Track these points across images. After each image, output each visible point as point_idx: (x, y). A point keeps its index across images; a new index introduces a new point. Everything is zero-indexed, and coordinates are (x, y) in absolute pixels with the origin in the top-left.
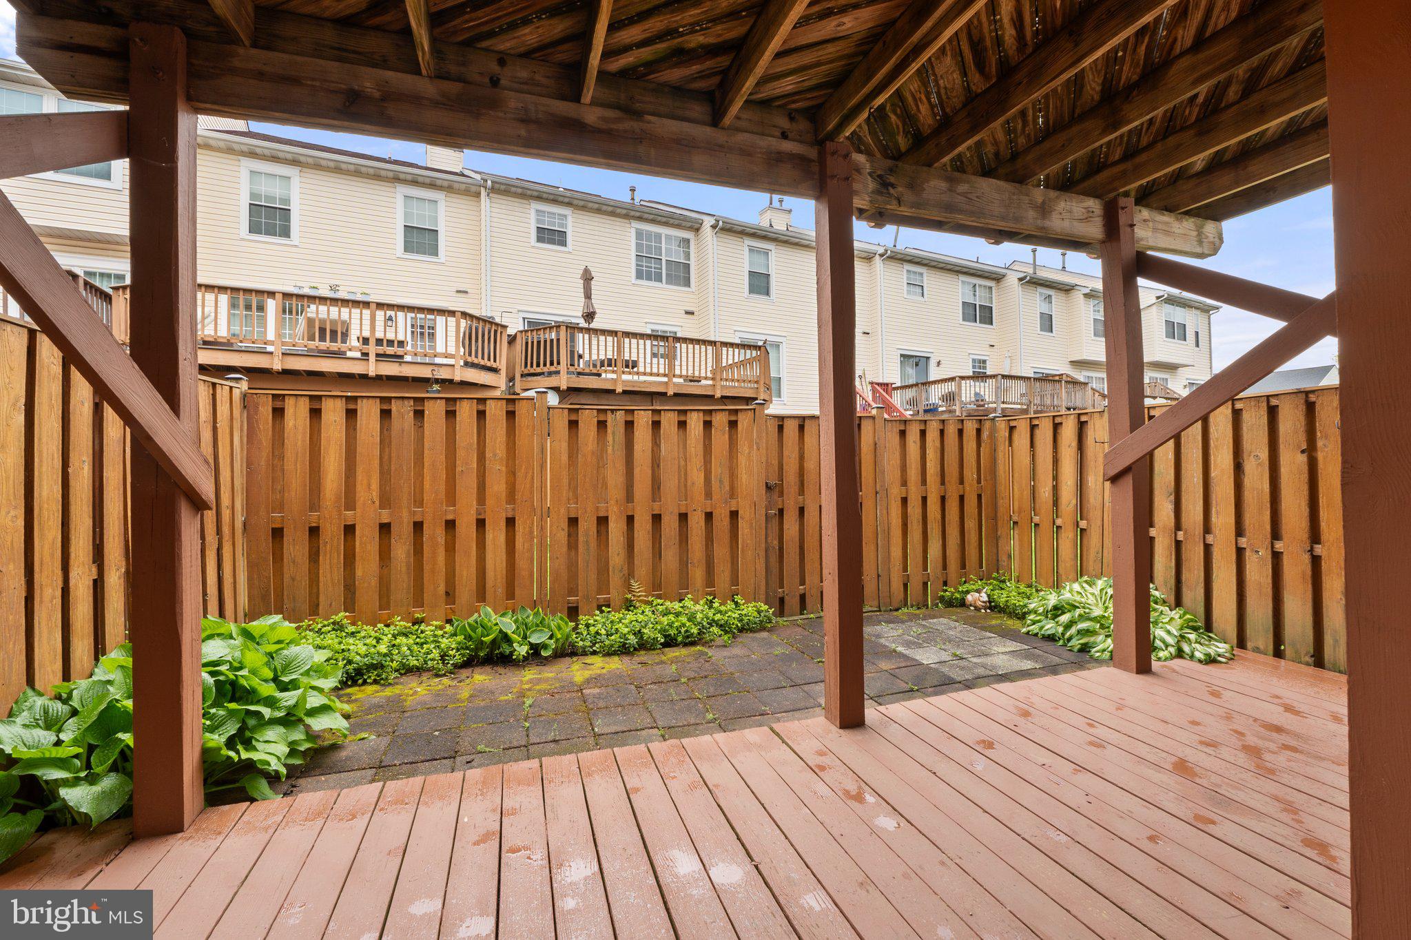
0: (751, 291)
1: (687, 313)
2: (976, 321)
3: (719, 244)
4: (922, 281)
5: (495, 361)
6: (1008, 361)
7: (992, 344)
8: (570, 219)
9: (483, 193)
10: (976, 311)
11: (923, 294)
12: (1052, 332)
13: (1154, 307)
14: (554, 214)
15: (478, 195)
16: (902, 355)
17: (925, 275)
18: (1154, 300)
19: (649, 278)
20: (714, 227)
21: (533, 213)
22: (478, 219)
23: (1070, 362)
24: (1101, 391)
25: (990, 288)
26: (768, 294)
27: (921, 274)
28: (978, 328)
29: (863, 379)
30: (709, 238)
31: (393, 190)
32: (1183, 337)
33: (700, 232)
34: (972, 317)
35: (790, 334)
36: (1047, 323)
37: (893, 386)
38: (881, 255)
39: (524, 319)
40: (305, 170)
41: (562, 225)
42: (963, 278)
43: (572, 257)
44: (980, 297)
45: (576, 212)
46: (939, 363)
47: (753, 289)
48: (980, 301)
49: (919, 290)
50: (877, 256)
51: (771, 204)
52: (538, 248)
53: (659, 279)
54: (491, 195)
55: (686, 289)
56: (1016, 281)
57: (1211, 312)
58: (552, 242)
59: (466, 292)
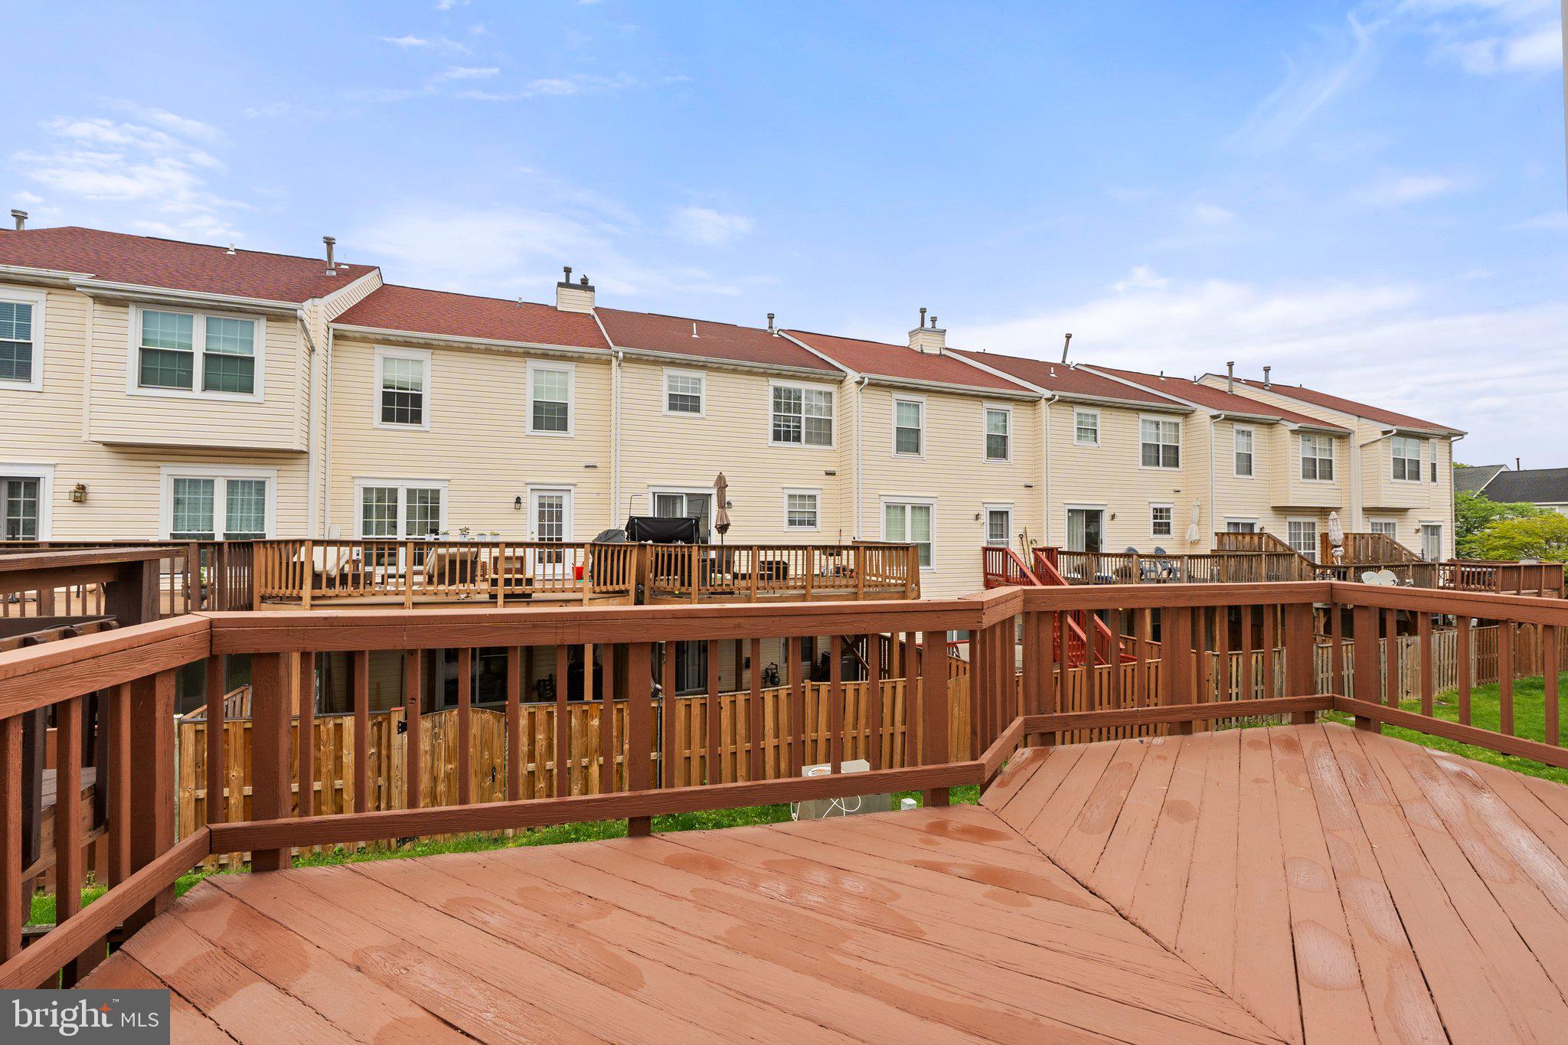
0: (898, 450)
1: (828, 474)
2: (1158, 464)
3: (865, 400)
4: (1095, 424)
5: (624, 583)
6: (1197, 510)
7: (1177, 489)
8: (704, 383)
9: (614, 362)
10: (1158, 453)
11: (1096, 438)
12: (1251, 474)
13: (1379, 444)
14: (687, 378)
15: (609, 362)
16: (1069, 511)
17: (1098, 417)
18: (1380, 436)
19: (787, 439)
20: (859, 383)
21: (665, 378)
22: (608, 388)
23: (1272, 507)
24: (1310, 559)
25: (1177, 425)
26: (917, 450)
27: (1094, 416)
28: (1162, 472)
29: (1024, 539)
30: (854, 394)
31: (522, 365)
32: (1414, 475)
33: (844, 384)
34: (1153, 460)
35: (941, 494)
36: (1245, 464)
37: (1059, 549)
38: (1048, 400)
39: (654, 493)
40: (437, 352)
41: (694, 390)
42: (1143, 416)
43: (705, 422)
44: (1164, 435)
45: (711, 373)
46: (1113, 517)
47: (901, 447)
48: (1164, 440)
49: (1091, 436)
50: (1043, 400)
51: (923, 325)
52: (670, 417)
53: (798, 439)
54: (623, 364)
55: (828, 447)
56: (1209, 418)
57: (1453, 439)
58: (684, 408)
59: (596, 467)
